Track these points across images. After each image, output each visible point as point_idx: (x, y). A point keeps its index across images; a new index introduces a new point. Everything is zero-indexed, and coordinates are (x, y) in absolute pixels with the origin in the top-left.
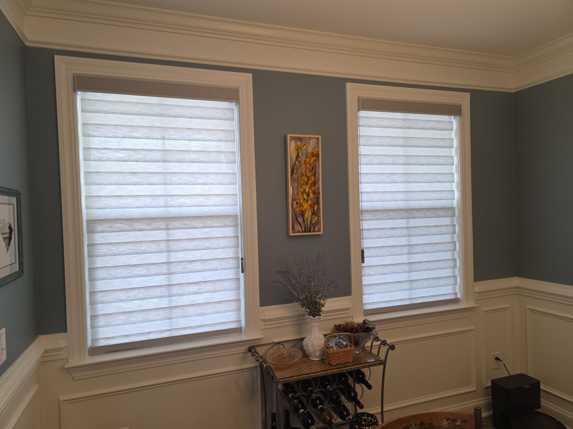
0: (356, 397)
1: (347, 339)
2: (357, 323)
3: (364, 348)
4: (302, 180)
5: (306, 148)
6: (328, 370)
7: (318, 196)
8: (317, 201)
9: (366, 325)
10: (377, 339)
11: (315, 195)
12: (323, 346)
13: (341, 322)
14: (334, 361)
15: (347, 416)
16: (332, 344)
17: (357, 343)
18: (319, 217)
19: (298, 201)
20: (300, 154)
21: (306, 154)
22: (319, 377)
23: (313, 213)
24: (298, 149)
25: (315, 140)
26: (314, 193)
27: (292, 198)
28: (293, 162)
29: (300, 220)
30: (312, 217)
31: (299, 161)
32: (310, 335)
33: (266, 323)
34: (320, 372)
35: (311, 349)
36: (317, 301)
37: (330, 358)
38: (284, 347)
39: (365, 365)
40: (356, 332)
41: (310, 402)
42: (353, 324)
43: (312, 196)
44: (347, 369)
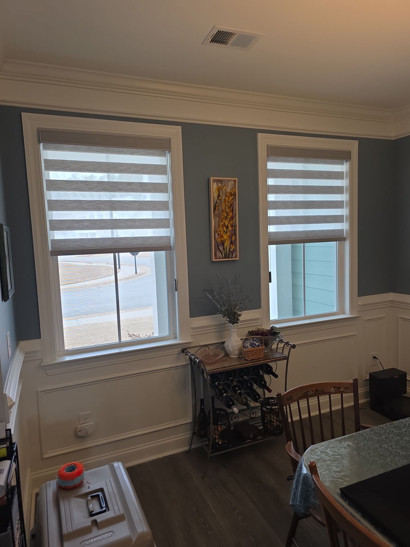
0: (266, 384)
1: (259, 341)
2: (266, 329)
3: (271, 350)
4: (222, 216)
5: (226, 188)
6: (245, 364)
7: (235, 228)
8: (234, 233)
9: (274, 331)
10: (281, 341)
11: (233, 228)
12: (240, 347)
13: (254, 329)
14: (249, 357)
15: (258, 399)
16: (248, 344)
18: (236, 245)
19: (219, 233)
20: (221, 194)
21: (226, 193)
22: (237, 369)
23: (231, 243)
24: (219, 189)
25: (233, 182)
26: (232, 226)
27: (215, 231)
28: (215, 200)
29: (221, 248)
30: (230, 246)
31: (220, 200)
32: (230, 339)
33: (195, 331)
34: (239, 365)
35: (231, 349)
36: (236, 312)
37: (246, 355)
38: (209, 349)
39: (272, 360)
40: (266, 335)
41: (231, 388)
42: (263, 330)
43: (230, 228)
44: (259, 363)
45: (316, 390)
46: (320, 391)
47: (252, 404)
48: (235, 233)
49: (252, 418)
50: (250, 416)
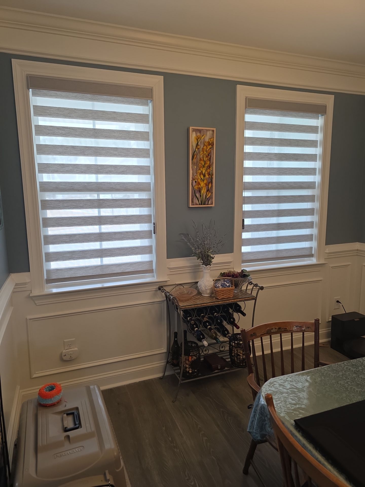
0: (235, 322)
1: (229, 282)
2: (237, 272)
3: (241, 291)
4: (200, 164)
5: (204, 138)
6: (215, 302)
7: (211, 176)
9: (244, 273)
10: (251, 283)
11: (210, 176)
12: (211, 286)
13: (226, 271)
14: (220, 296)
15: (227, 334)
16: (219, 285)
17: (236, 285)
18: (212, 193)
19: (196, 180)
20: (199, 143)
21: (204, 142)
22: (208, 307)
23: (208, 190)
24: (198, 139)
25: (211, 132)
26: (209, 174)
27: (192, 178)
28: (194, 149)
29: (198, 195)
30: (207, 193)
31: (198, 149)
32: (203, 279)
33: (171, 271)
34: (210, 303)
35: (203, 288)
36: (209, 255)
37: (217, 294)
38: (184, 287)
39: (241, 299)
40: (236, 277)
41: (202, 324)
42: (234, 272)
43: (207, 176)
44: (229, 302)
45: (279, 328)
46: (283, 329)
47: (222, 339)
48: (212, 181)
49: (221, 351)
50: (219, 350)
